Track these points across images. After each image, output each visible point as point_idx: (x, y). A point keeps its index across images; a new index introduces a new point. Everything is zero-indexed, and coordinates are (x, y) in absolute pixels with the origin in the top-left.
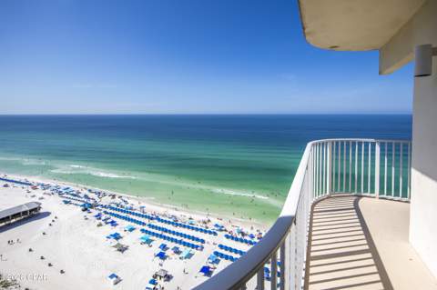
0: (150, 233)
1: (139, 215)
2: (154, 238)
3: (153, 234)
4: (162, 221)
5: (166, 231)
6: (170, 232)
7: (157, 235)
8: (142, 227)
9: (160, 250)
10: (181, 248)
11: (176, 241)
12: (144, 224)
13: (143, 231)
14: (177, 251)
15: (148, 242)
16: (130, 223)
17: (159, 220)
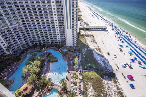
0: (133, 51)
1: (133, 44)
2: (134, 54)
3: (134, 52)
4: (141, 50)
5: (140, 54)
6: (142, 56)
7: (135, 54)
8: (131, 48)
9: (134, 59)
10: (143, 63)
11: (142, 60)
12: (133, 47)
13: (131, 49)
14: (140, 63)
15: (131, 54)
16: (128, 44)
17: (140, 49)
